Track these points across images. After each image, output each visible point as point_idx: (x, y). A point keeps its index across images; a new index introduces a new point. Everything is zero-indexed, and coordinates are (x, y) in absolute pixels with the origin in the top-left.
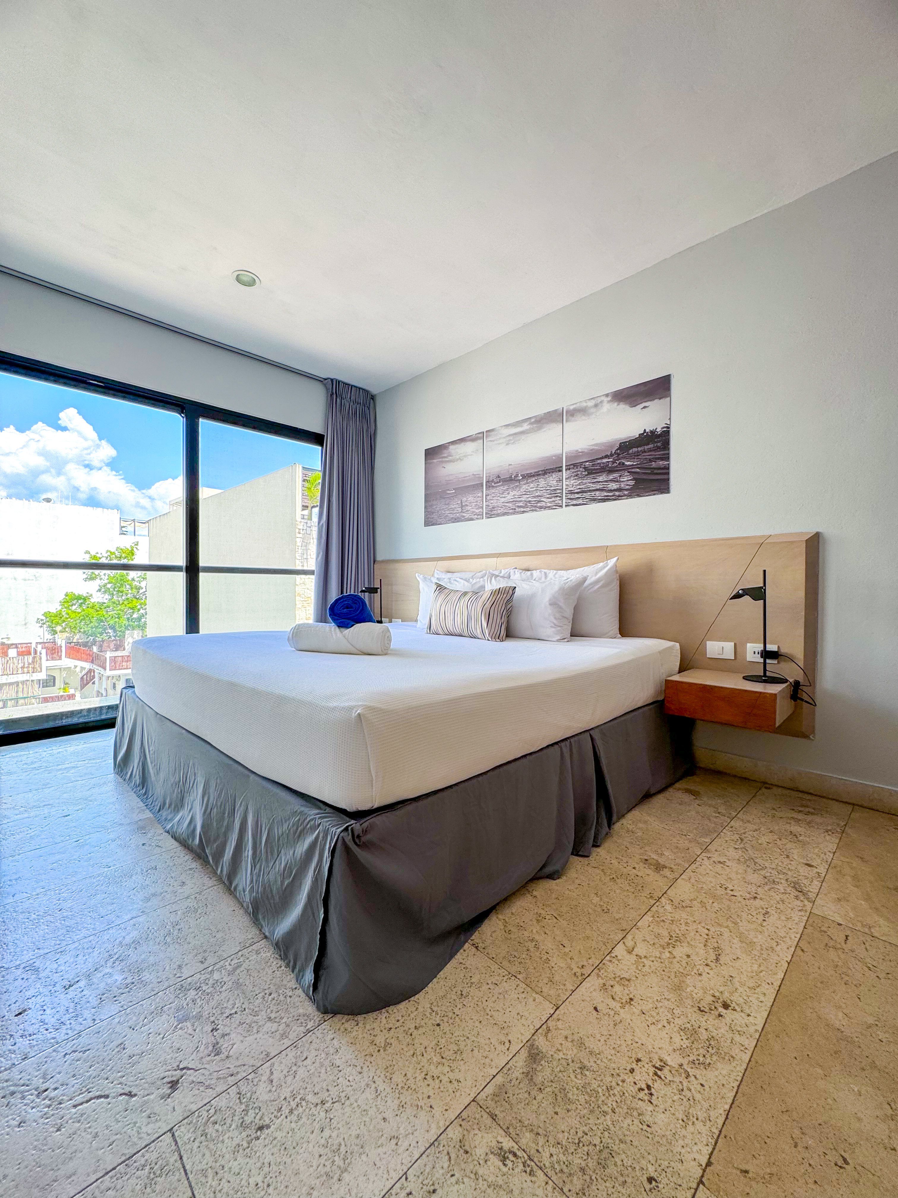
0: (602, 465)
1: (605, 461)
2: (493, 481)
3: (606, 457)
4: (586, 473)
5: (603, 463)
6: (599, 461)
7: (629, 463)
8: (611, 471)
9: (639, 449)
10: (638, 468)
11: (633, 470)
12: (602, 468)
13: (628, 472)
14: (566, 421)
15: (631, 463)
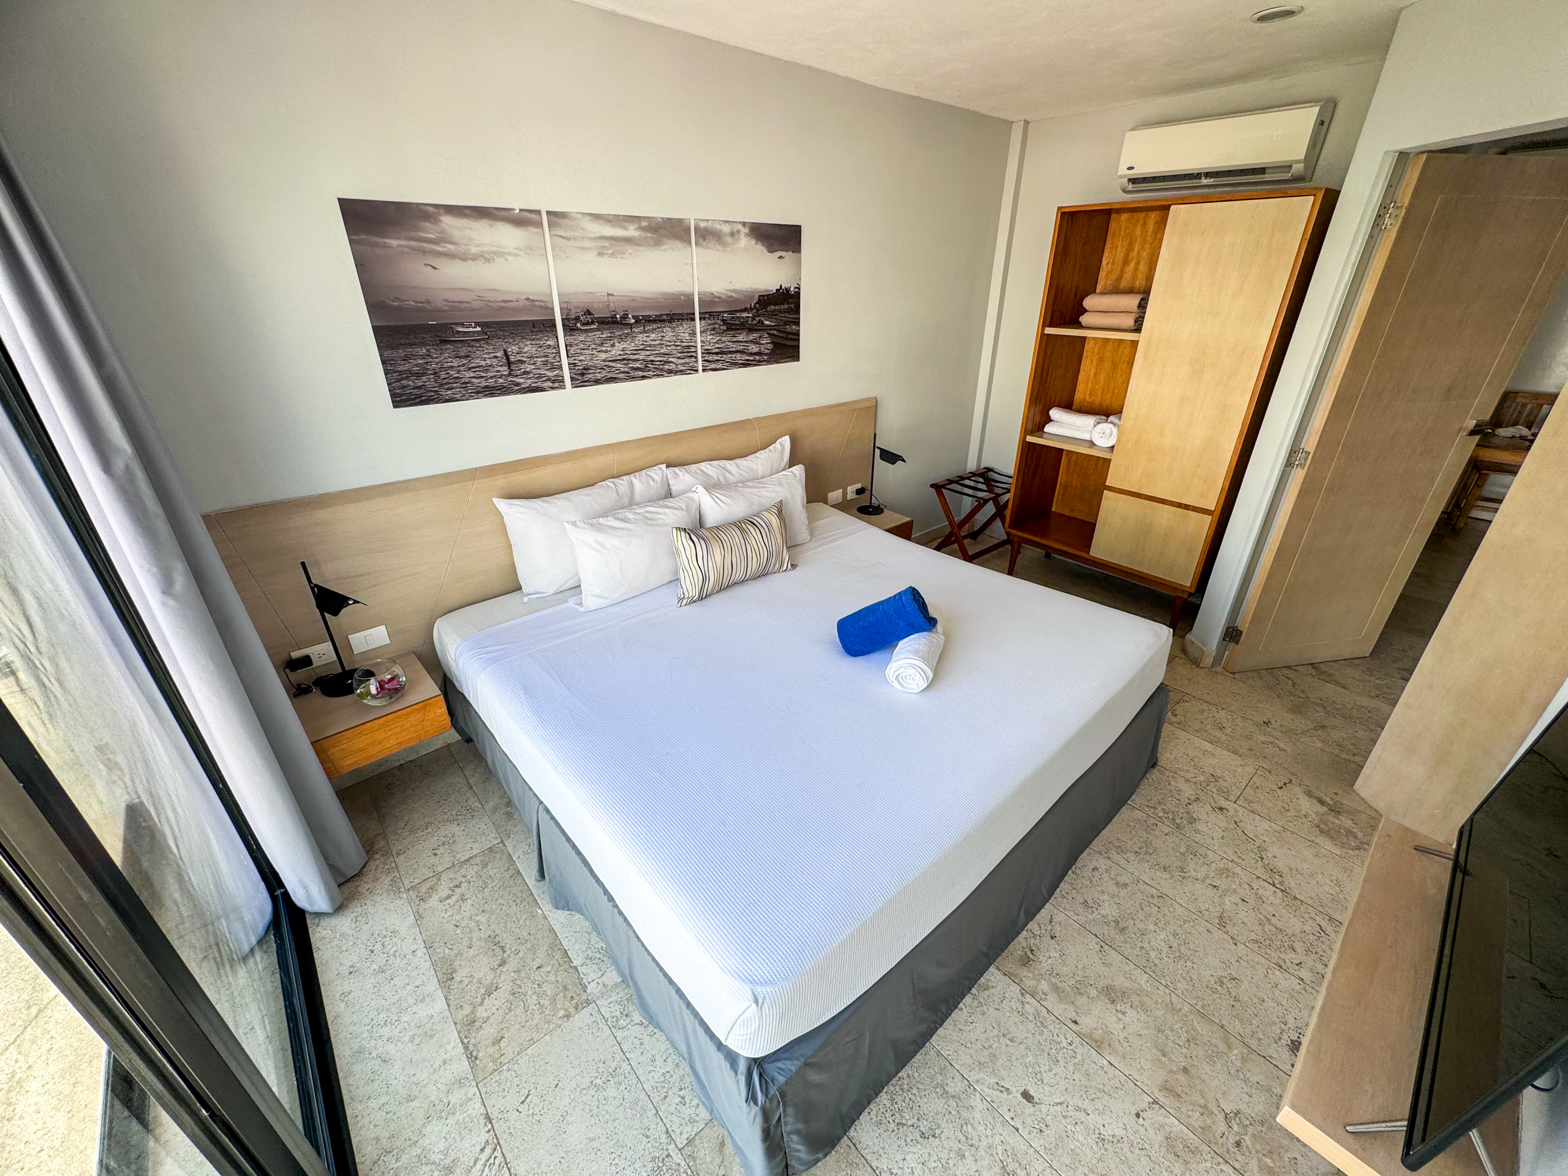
0: (742, 320)
1: (745, 315)
2: (577, 319)
3: (745, 310)
4: (725, 328)
5: (743, 318)
6: (738, 315)
7: (767, 322)
8: (751, 330)
9: (777, 307)
10: (775, 330)
11: (772, 332)
12: (742, 324)
13: (767, 333)
14: (696, 244)
15: (770, 323)
